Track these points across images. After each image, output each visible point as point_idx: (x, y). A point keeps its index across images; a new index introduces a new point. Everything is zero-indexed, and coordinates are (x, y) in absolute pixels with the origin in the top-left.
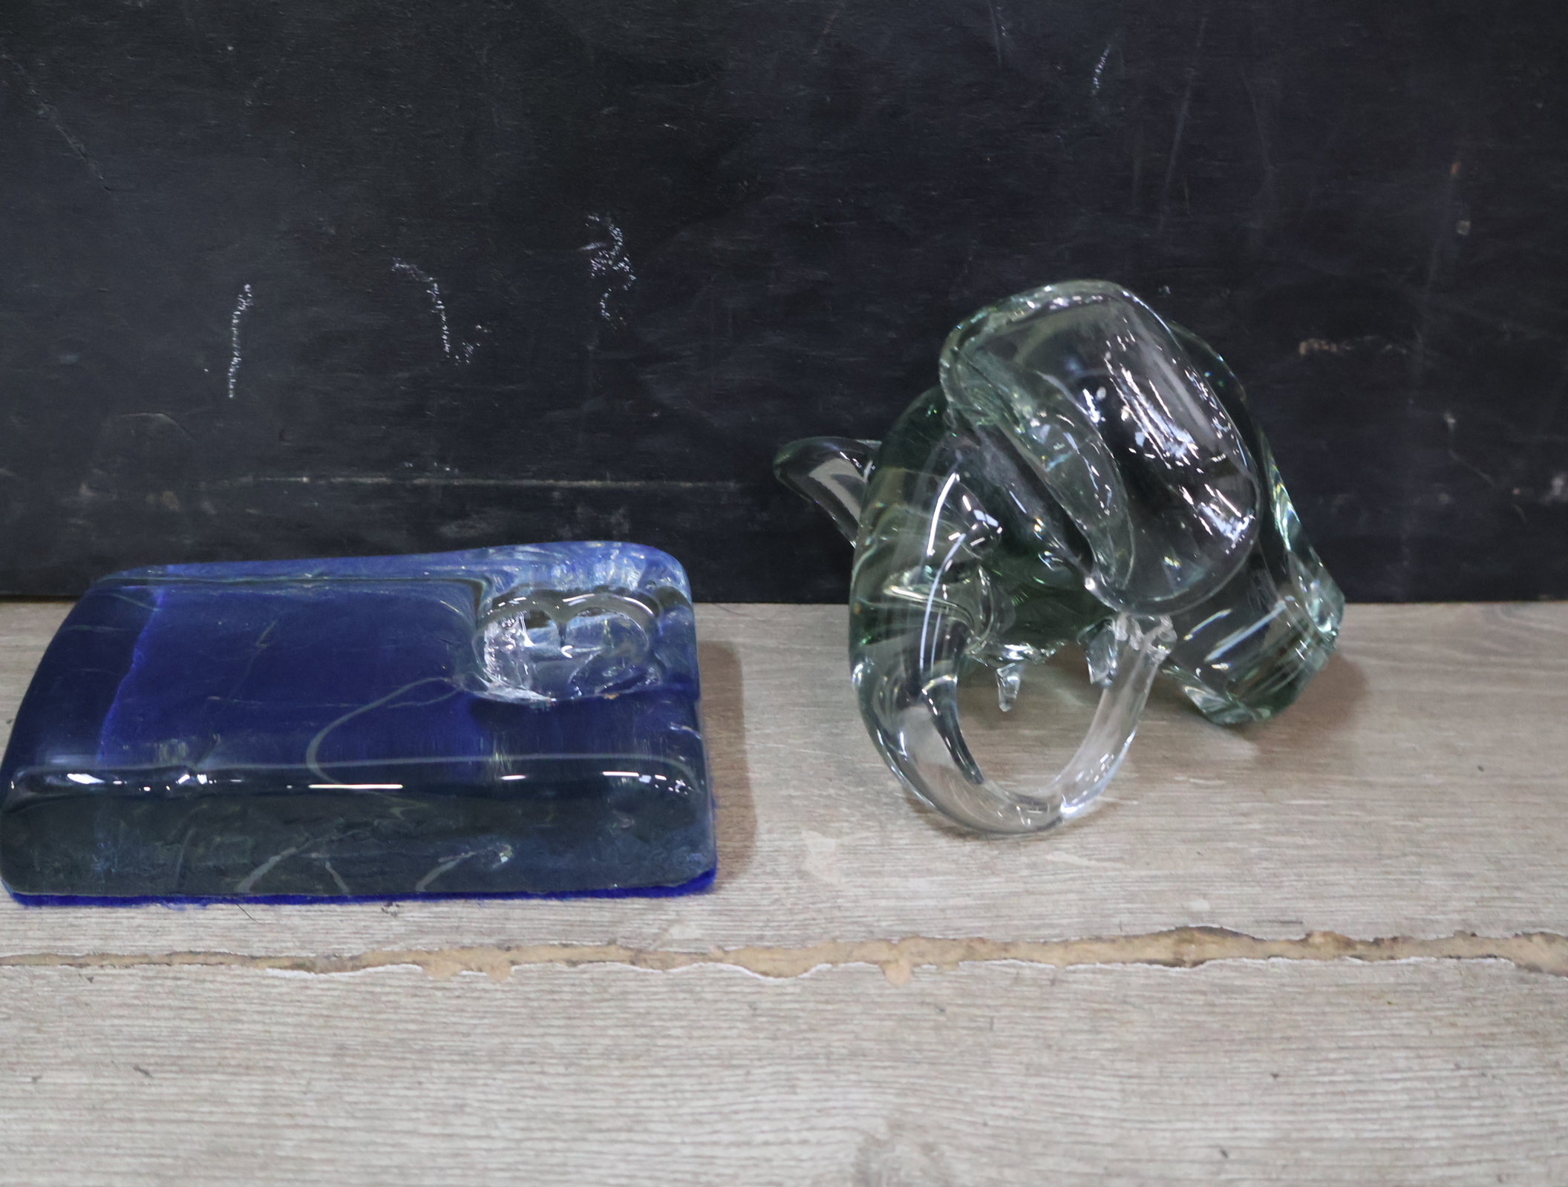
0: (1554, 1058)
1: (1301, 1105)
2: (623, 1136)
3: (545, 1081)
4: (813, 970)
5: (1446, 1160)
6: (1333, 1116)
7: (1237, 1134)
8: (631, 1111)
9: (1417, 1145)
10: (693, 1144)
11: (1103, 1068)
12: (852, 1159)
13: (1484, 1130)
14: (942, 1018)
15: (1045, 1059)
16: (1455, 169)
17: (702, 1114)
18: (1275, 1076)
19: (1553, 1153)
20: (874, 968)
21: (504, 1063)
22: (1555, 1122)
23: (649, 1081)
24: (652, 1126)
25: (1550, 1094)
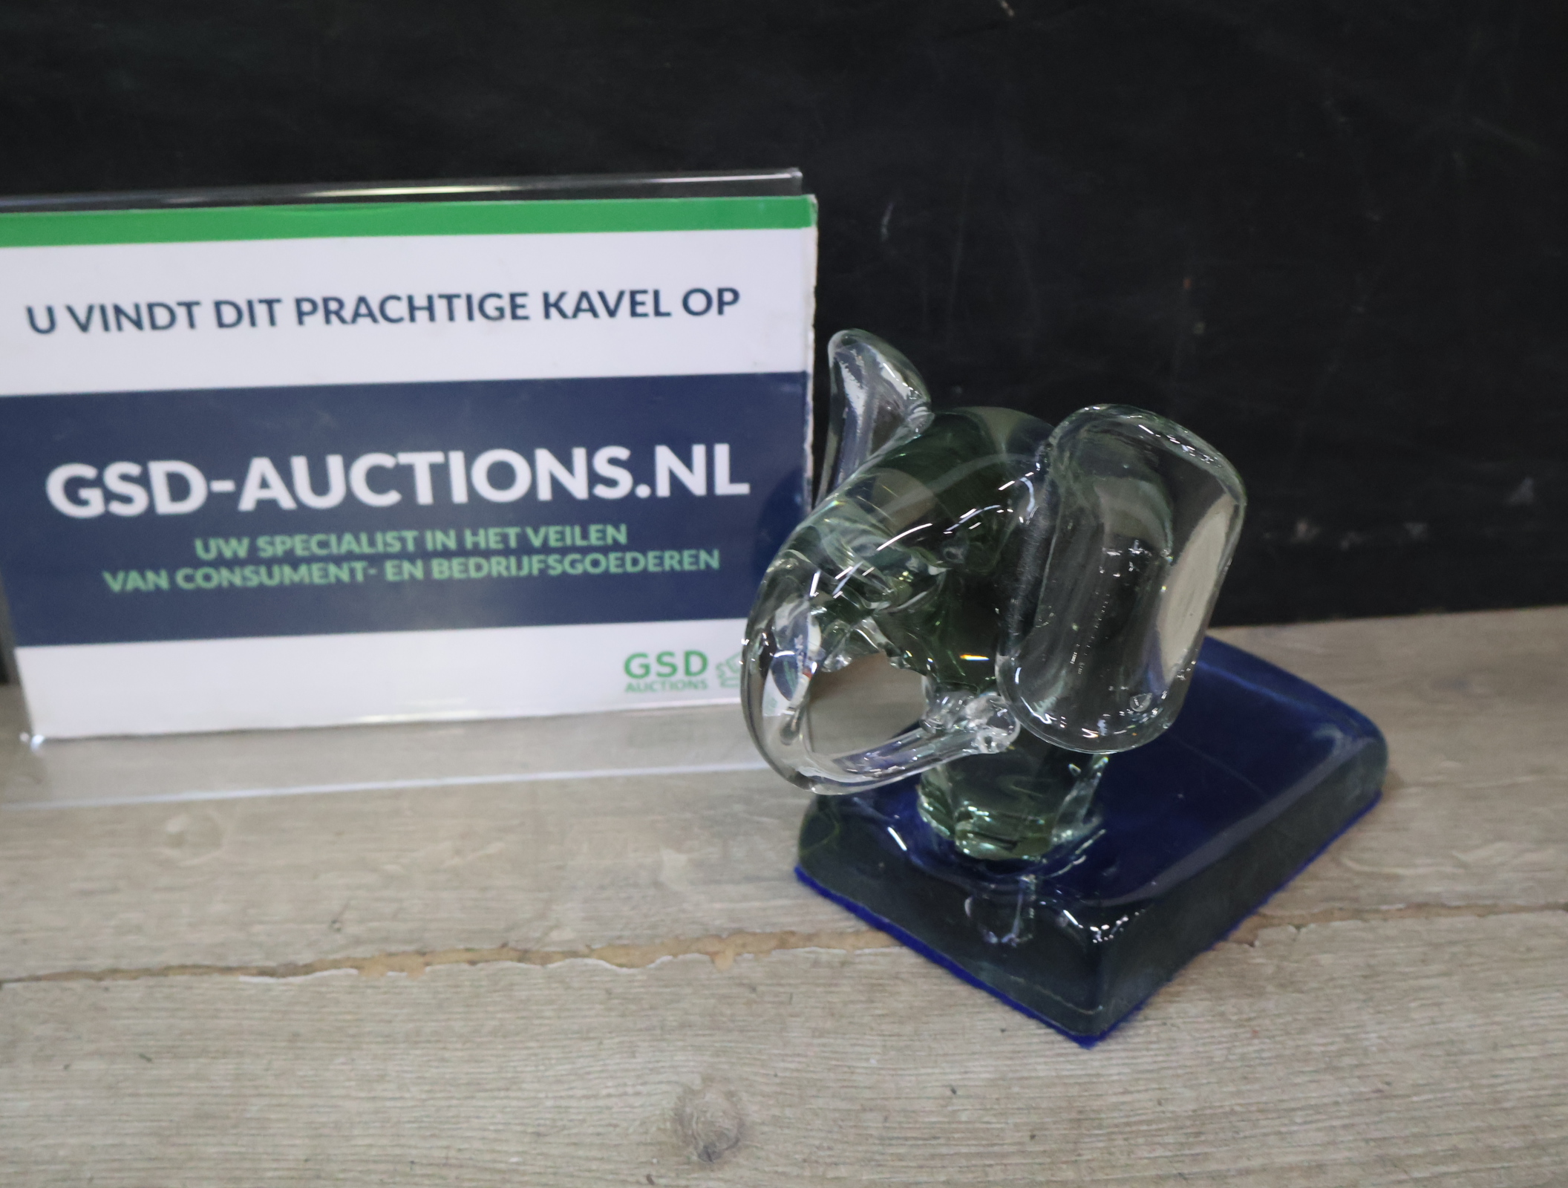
0: (1222, 1008)
1: (1019, 1052)
2: (502, 1094)
3: (447, 1054)
4: (658, 961)
5: (1121, 1090)
6: (1042, 1060)
7: (967, 1076)
8: (509, 1075)
9: (1102, 1080)
10: (555, 1098)
11: (872, 1029)
12: (672, 1105)
13: (1155, 1066)
14: (753, 996)
15: (829, 1024)
16: (1187, 283)
17: (562, 1075)
18: (1003, 1031)
19: (1205, 1081)
20: (706, 958)
21: (416, 1043)
22: (1212, 1058)
23: (525, 1052)
24: (524, 1086)
25: (1213, 1037)
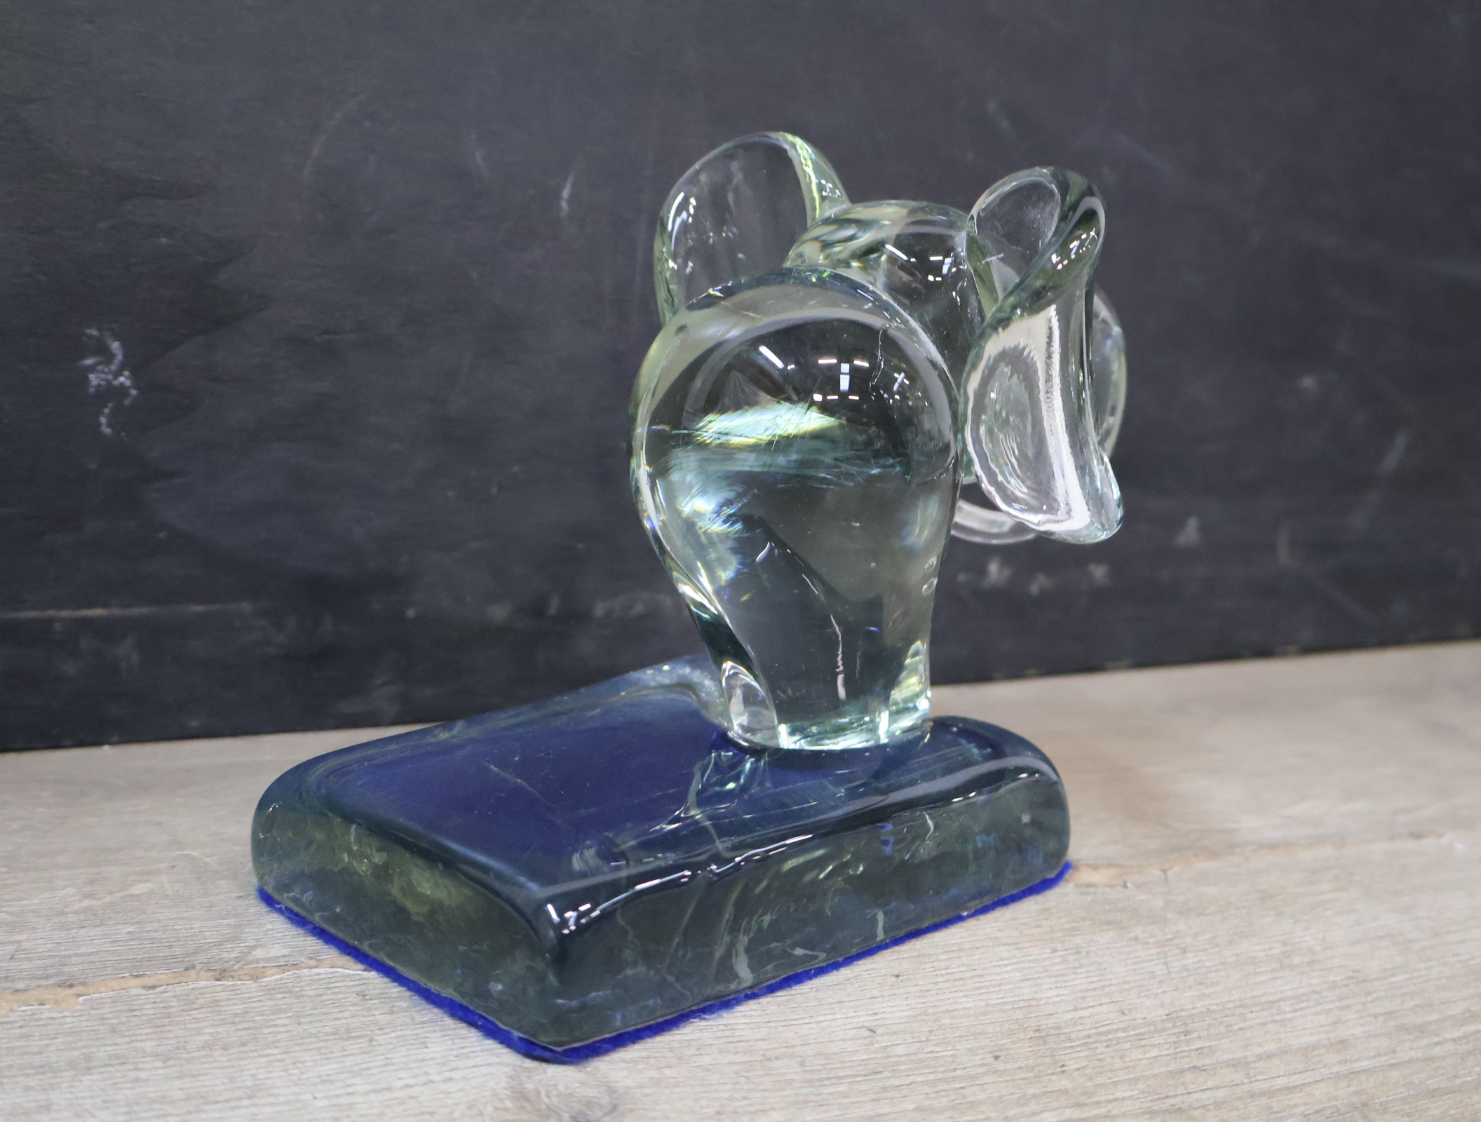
1: (928, 991)
2: (245, 1102)
3: (142, 1075)
5: (1072, 1008)
6: (961, 994)
7: (877, 1017)
8: (249, 1084)
9: (1042, 1002)
10: (326, 1097)
12: (504, 1084)
13: (1095, 985)
17: (328, 1075)
18: (897, 976)
21: (89, 1068)
23: (262, 1060)
24: (275, 1091)
